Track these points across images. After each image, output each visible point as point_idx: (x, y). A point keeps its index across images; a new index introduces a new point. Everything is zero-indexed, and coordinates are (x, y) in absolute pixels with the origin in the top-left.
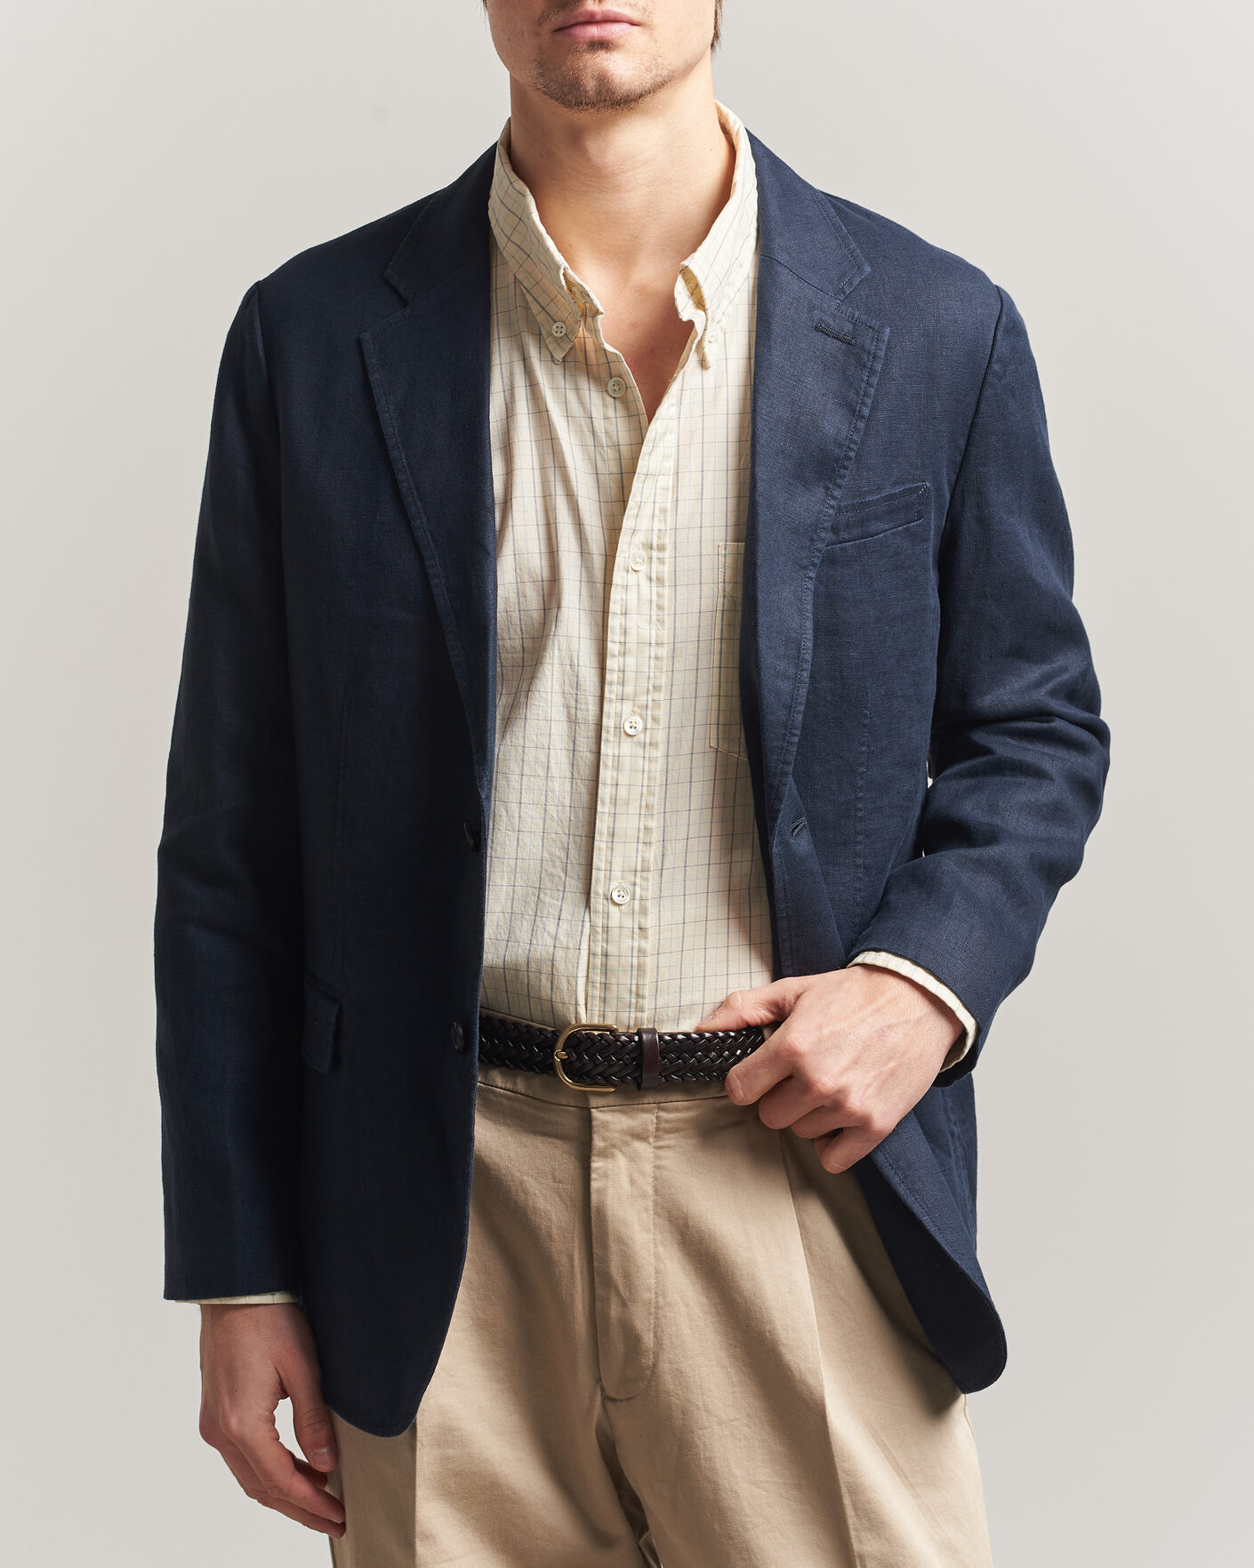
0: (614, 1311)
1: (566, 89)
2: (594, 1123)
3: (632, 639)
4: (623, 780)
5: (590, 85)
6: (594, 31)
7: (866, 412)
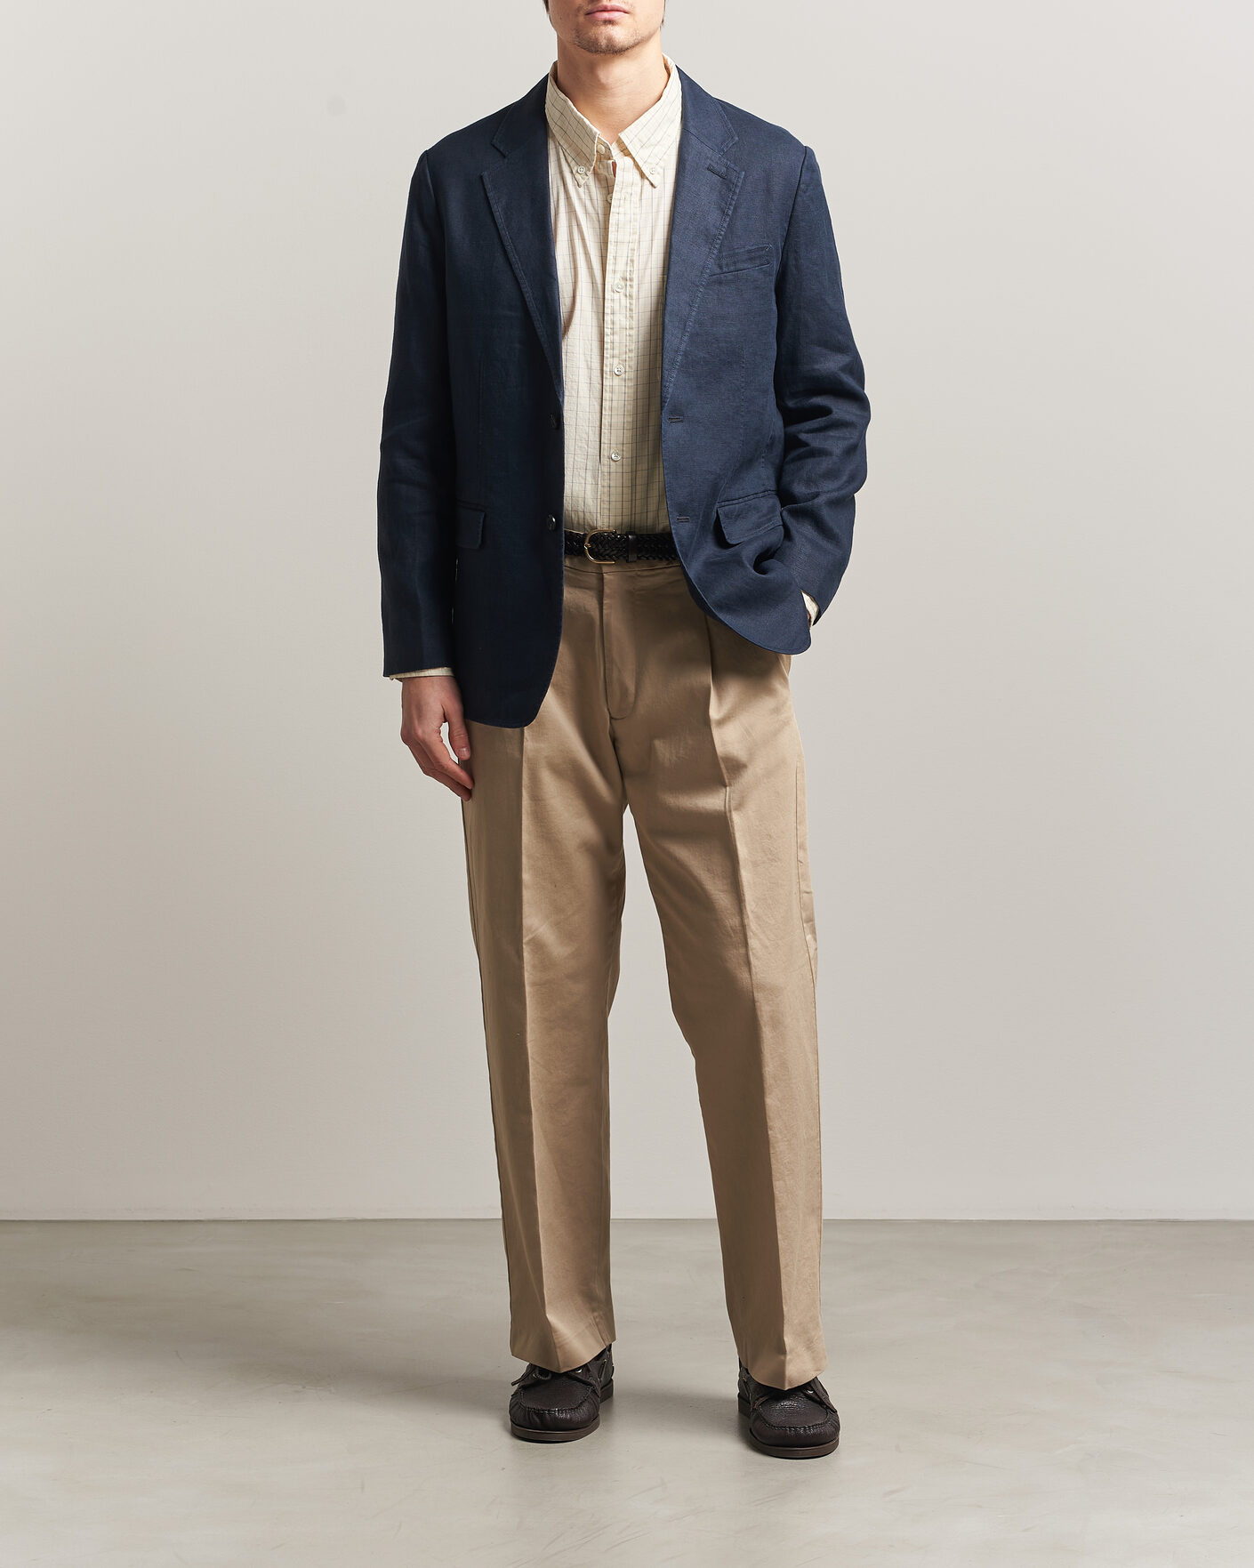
0: (615, 675)
1: (591, 44)
2: (605, 581)
3: (617, 327)
4: (615, 397)
5: (603, 42)
6: (606, 15)
7: (730, 212)
